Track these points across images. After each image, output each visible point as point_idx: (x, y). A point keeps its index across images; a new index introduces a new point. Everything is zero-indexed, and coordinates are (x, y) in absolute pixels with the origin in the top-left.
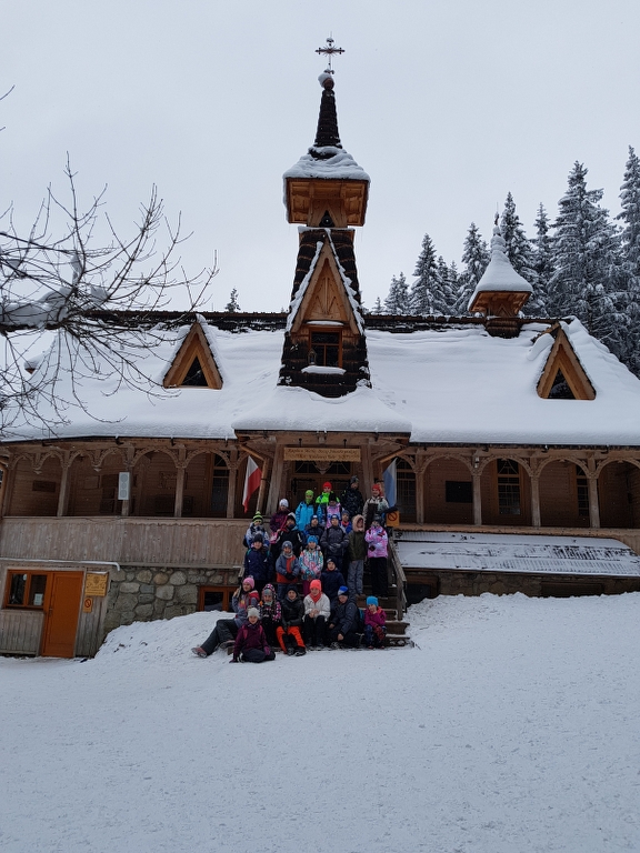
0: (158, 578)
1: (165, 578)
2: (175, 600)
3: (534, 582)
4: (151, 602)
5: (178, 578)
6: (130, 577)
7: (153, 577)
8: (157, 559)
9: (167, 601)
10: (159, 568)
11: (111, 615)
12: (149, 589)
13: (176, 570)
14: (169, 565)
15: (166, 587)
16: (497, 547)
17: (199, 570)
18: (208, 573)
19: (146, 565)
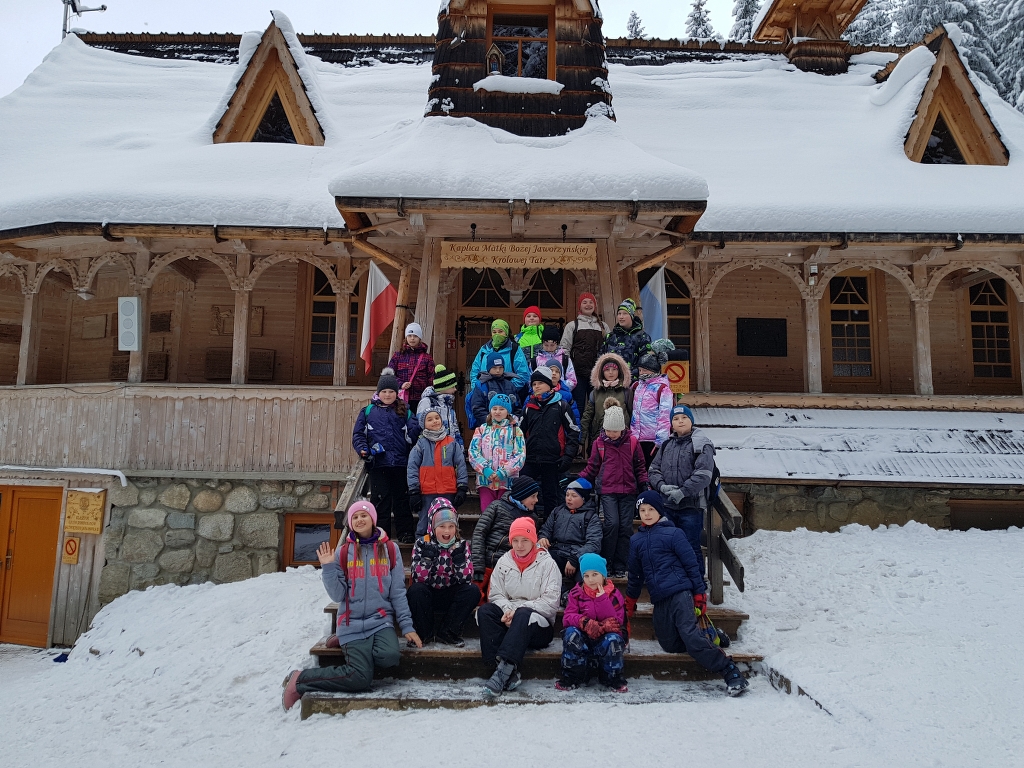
0: (202, 500)
1: (216, 499)
2: (236, 542)
3: (937, 501)
4: (189, 546)
5: (241, 500)
6: (148, 497)
7: (192, 497)
8: (199, 463)
9: (220, 543)
10: (203, 483)
11: (112, 571)
12: (185, 521)
13: (235, 484)
14: (223, 475)
15: (218, 517)
16: (858, 435)
17: (282, 483)
18: (300, 490)
19: (178, 474)
